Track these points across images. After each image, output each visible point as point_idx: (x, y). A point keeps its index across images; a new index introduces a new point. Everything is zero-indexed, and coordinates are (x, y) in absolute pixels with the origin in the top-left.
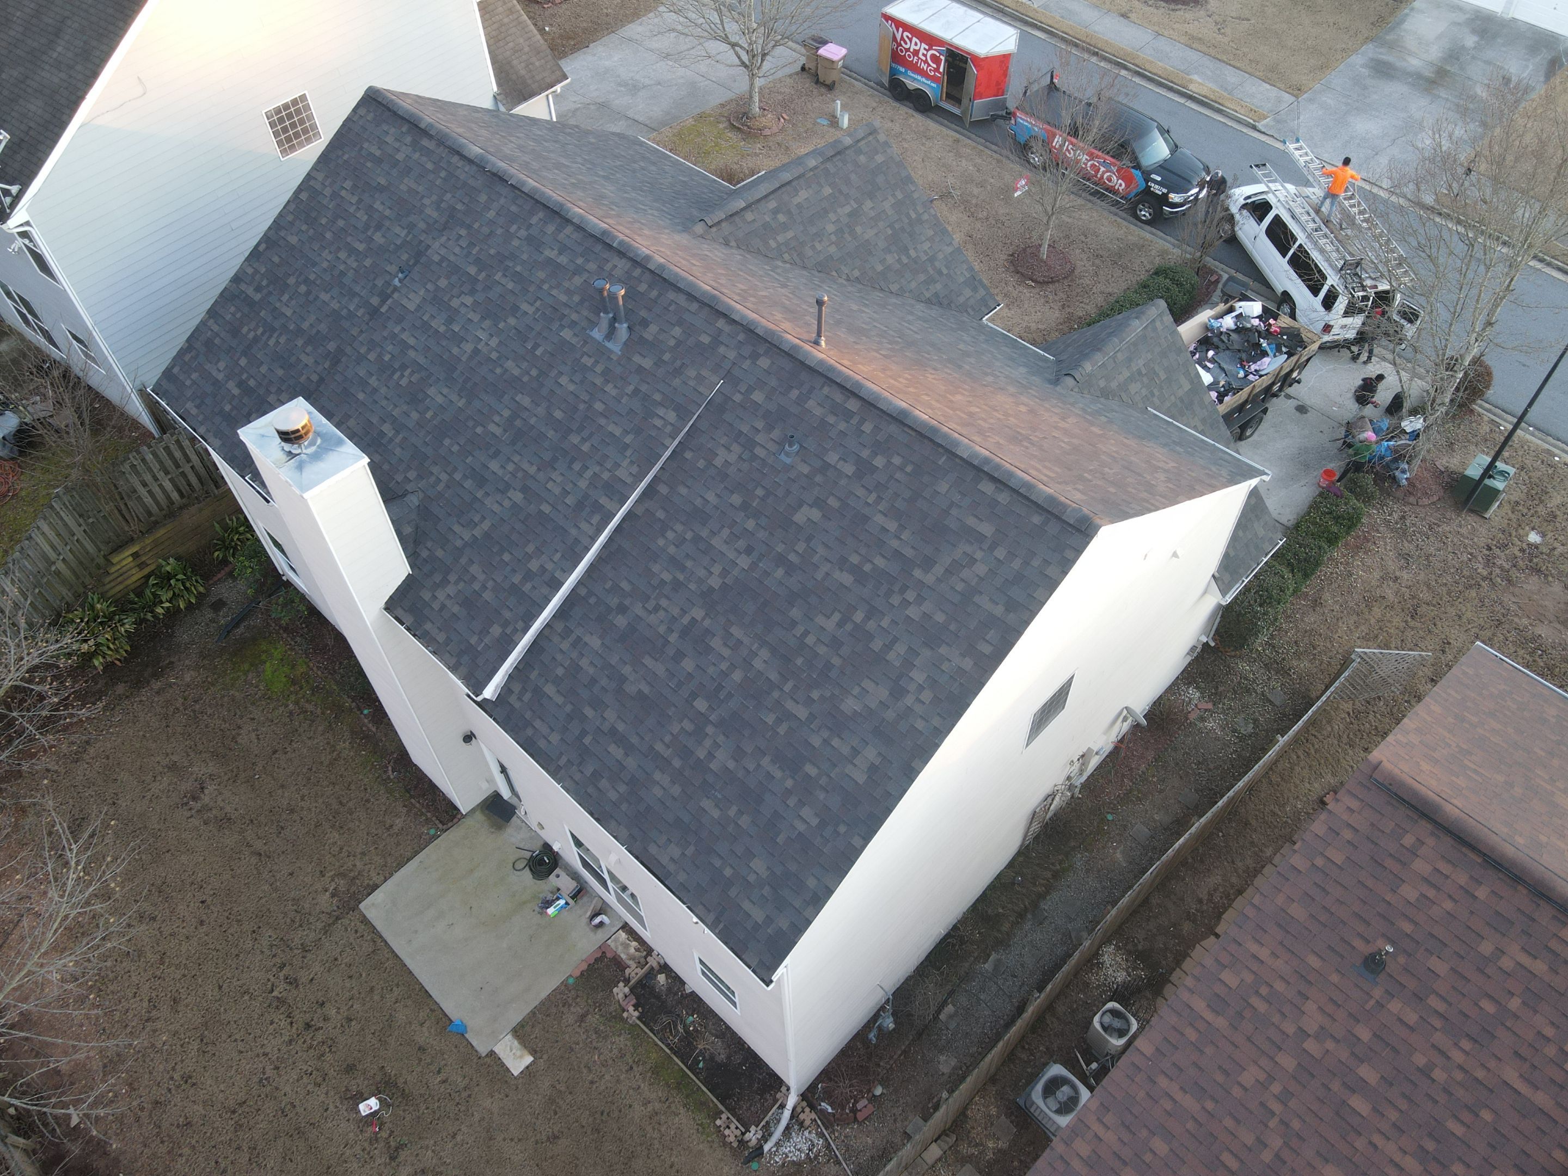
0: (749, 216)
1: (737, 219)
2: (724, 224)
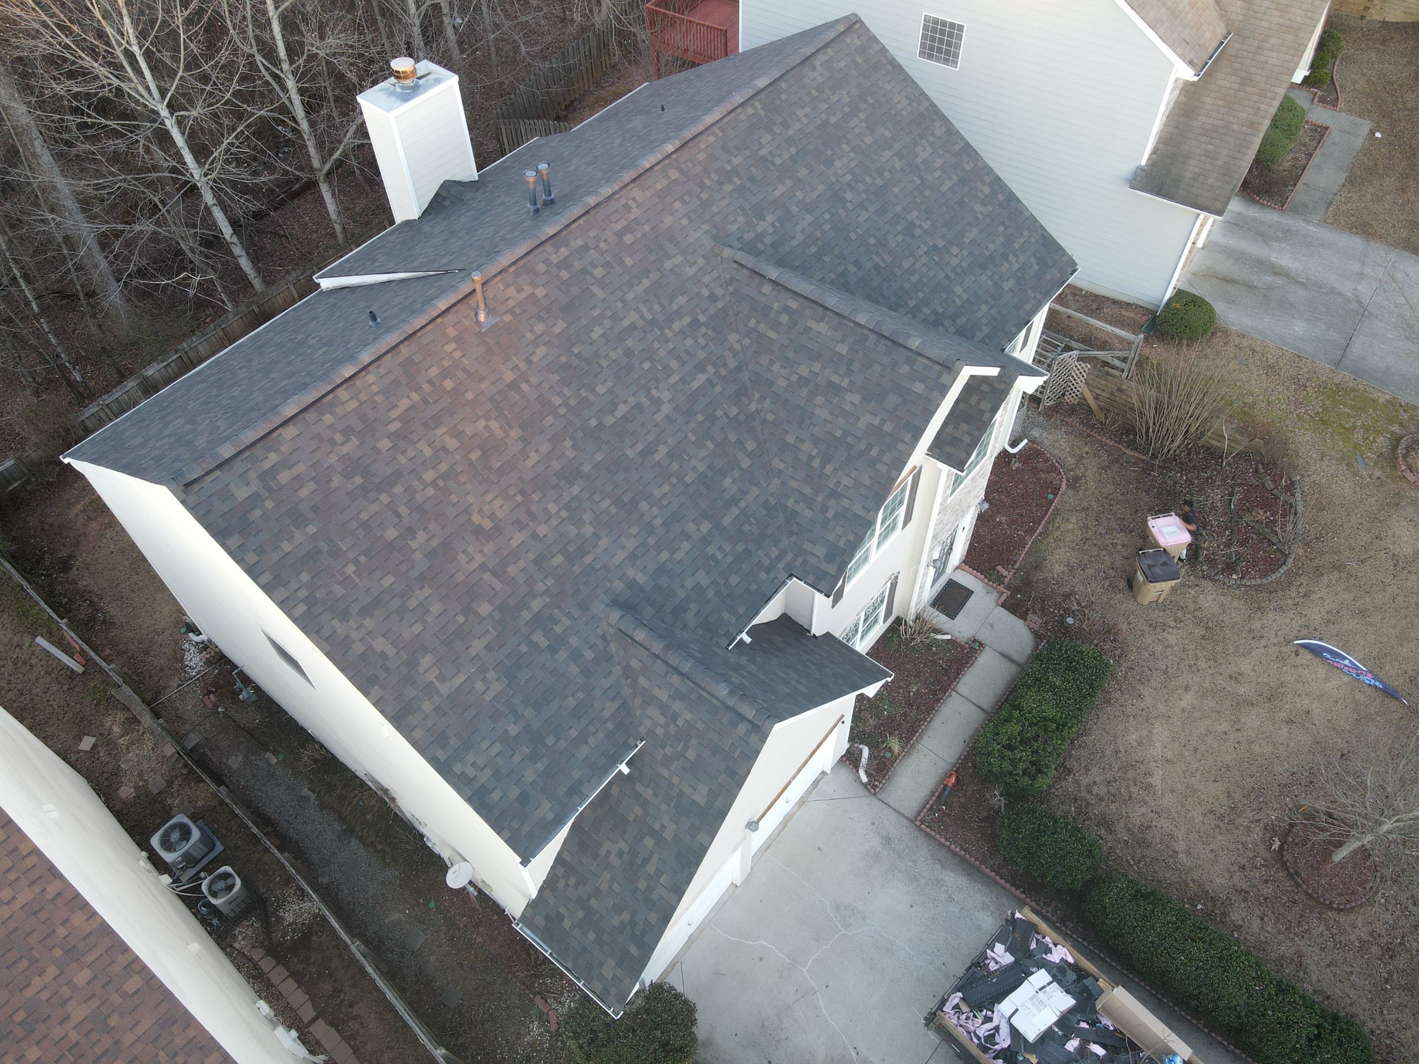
0: (767, 289)
1: (757, 280)
2: (744, 271)
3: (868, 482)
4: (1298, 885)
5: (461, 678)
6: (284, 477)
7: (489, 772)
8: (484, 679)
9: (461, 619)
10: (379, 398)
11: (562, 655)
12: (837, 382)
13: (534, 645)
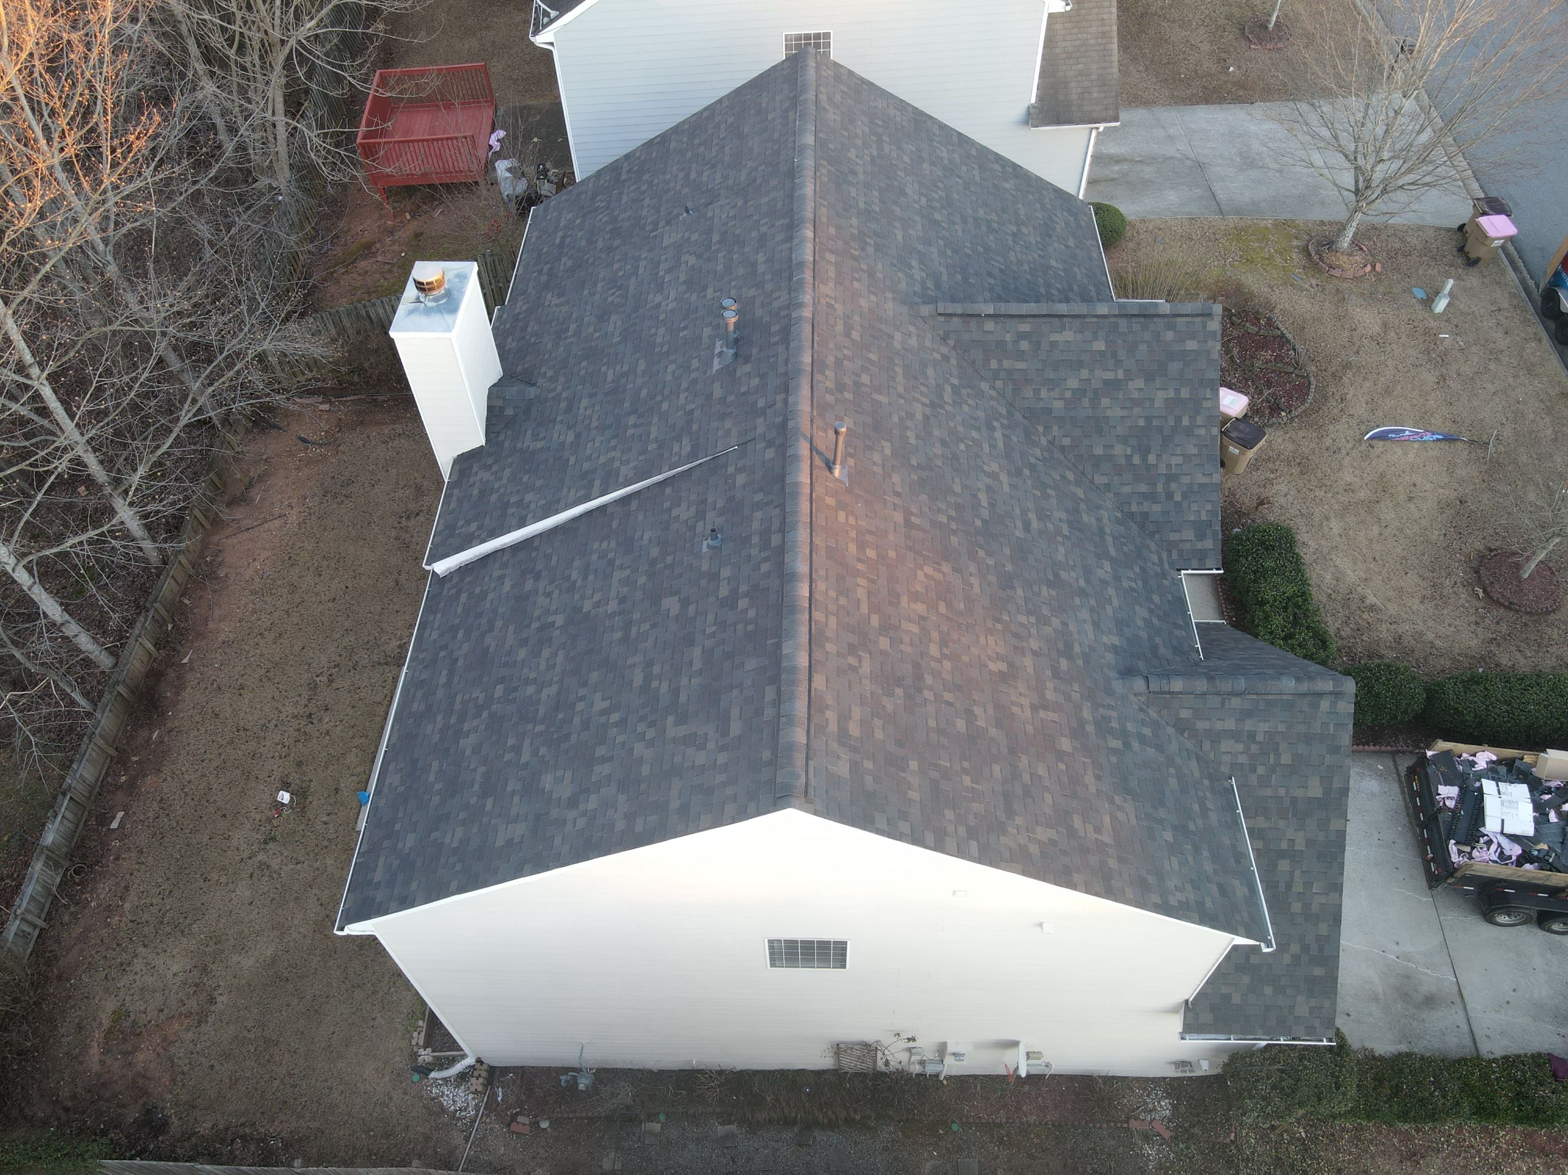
0: (989, 326)
1: (973, 322)
2: (955, 319)
3: (1195, 451)
4: (1517, 611)
5: (1107, 819)
6: (854, 729)
7: (1188, 887)
8: (1119, 808)
9: (1062, 767)
10: (842, 601)
11: (1136, 745)
12: (1112, 377)
13: (1115, 751)
